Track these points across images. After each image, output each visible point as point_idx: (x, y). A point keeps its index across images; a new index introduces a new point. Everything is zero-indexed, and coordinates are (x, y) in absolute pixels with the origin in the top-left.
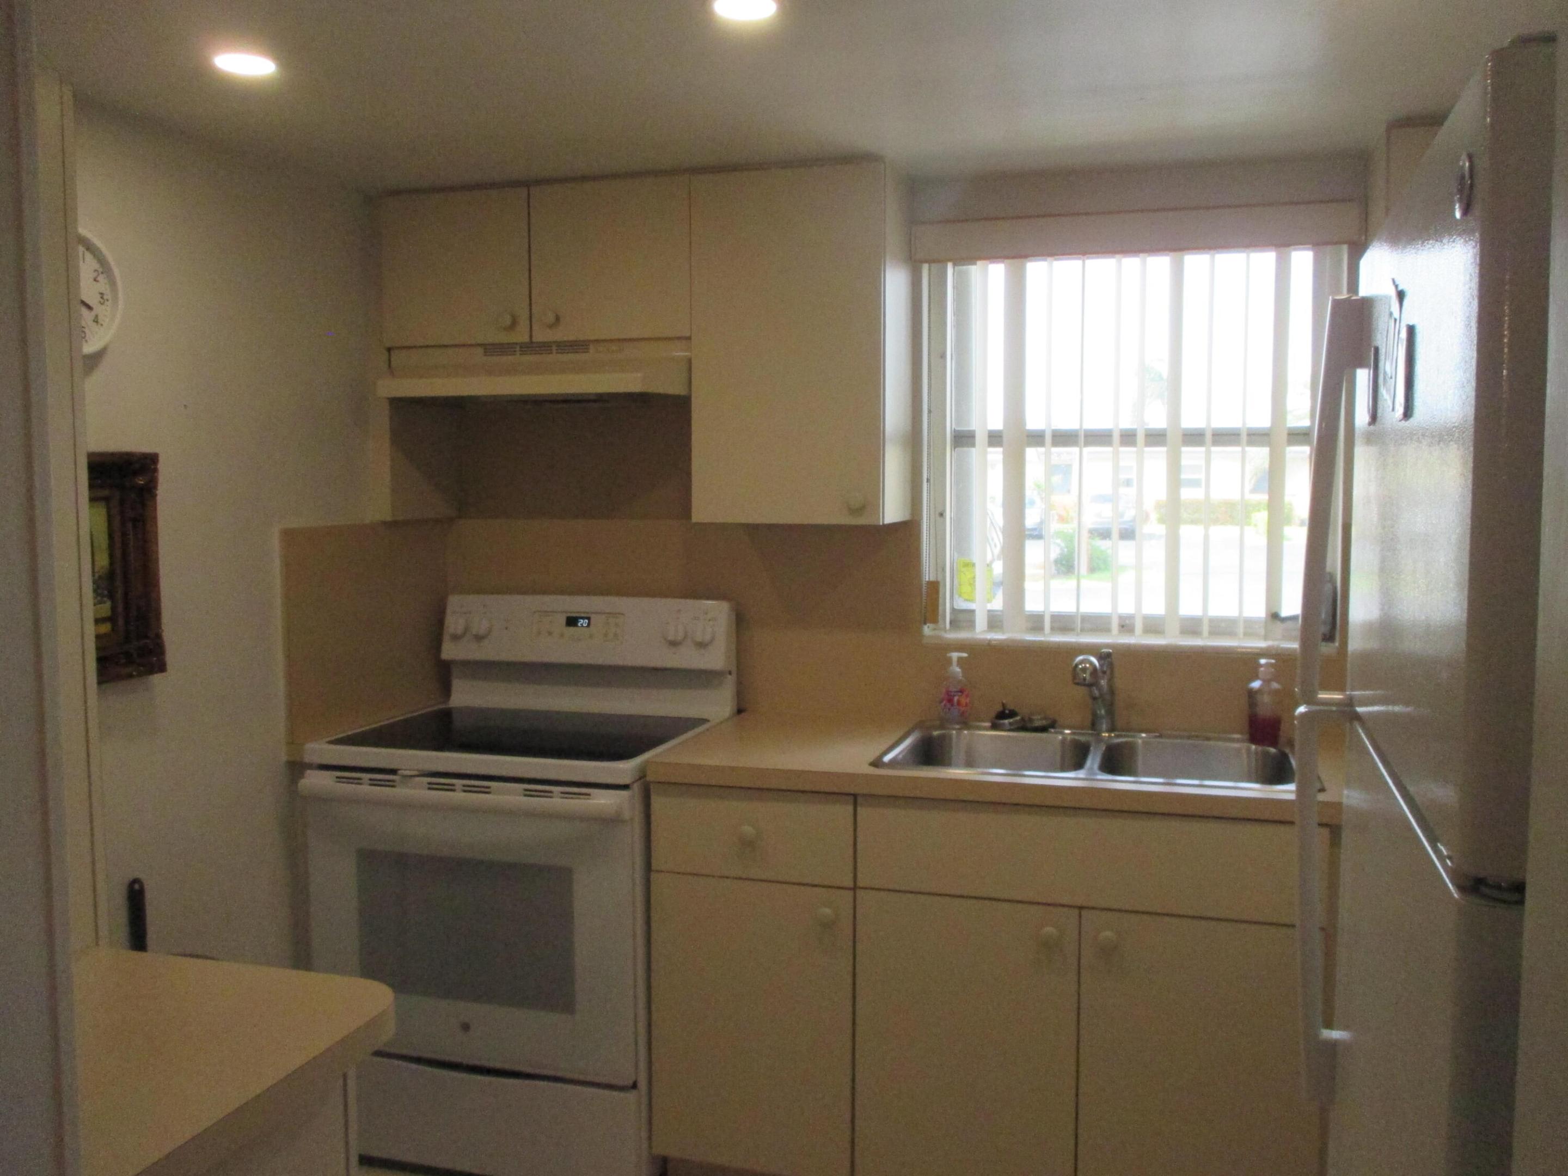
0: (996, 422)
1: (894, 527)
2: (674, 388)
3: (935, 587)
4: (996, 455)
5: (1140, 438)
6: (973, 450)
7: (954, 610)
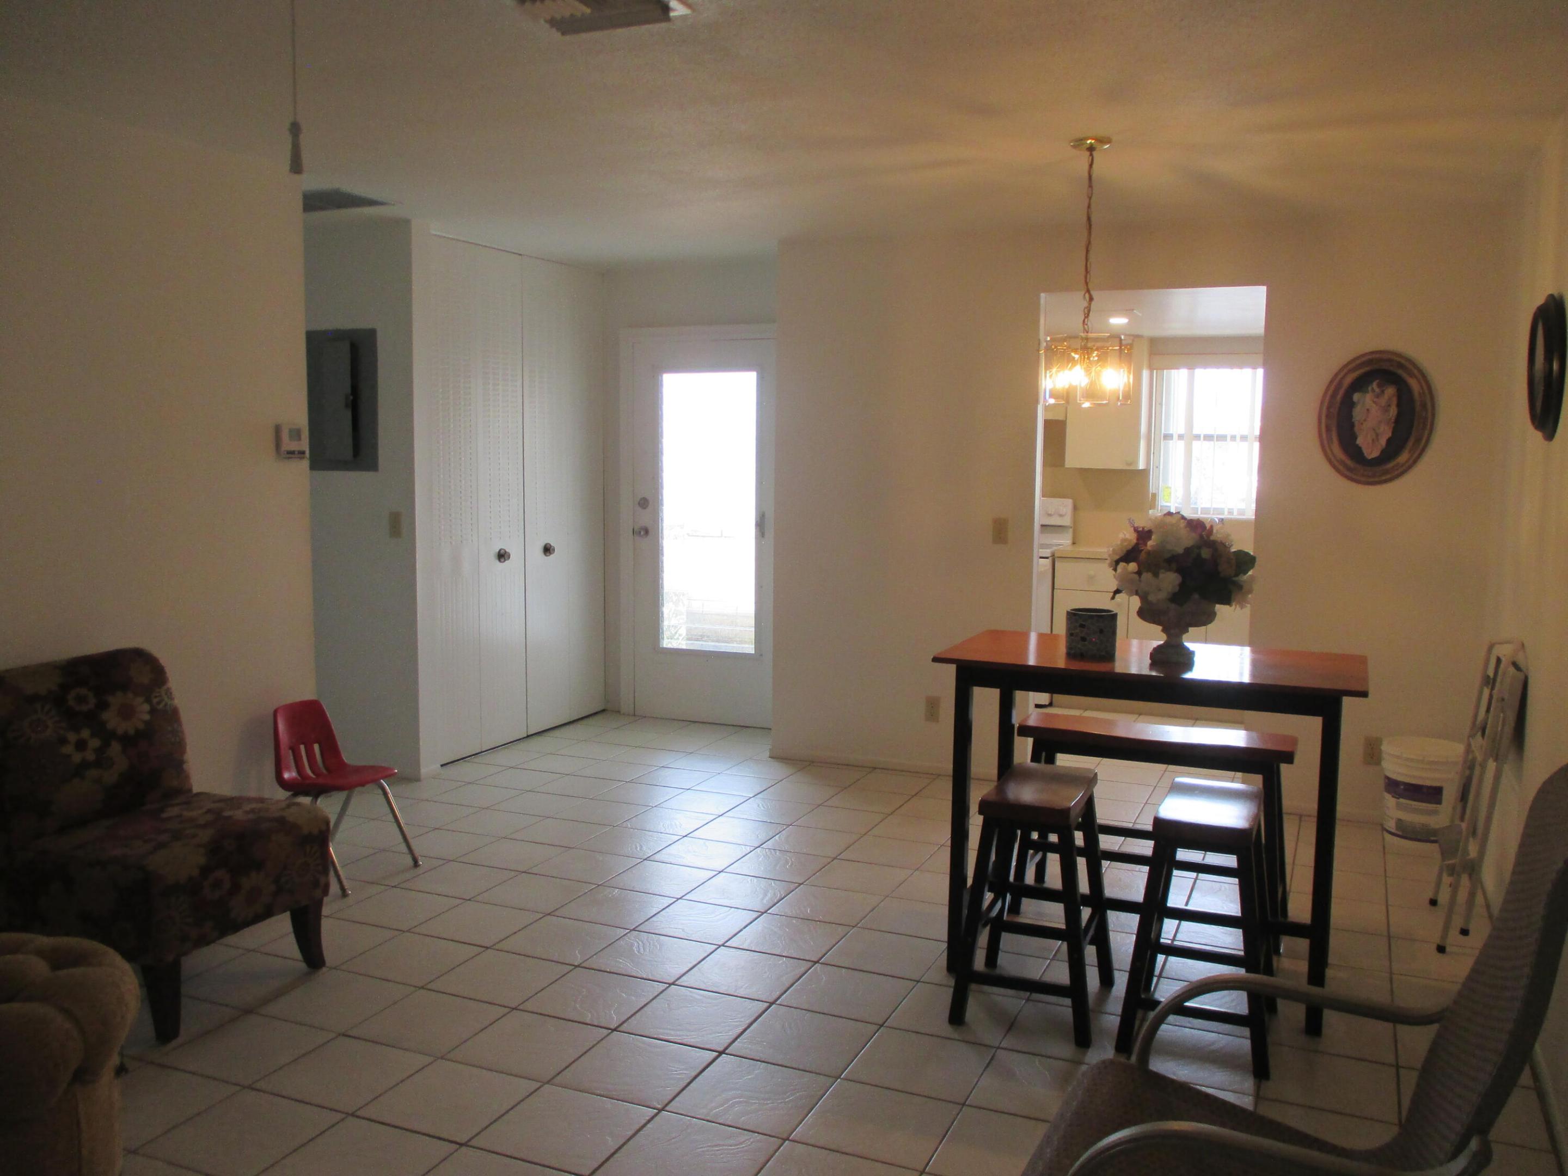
0: (1182, 430)
1: (1141, 470)
2: (1061, 418)
3: (1154, 495)
4: (1181, 444)
5: (1238, 438)
6: (1171, 442)
7: (1161, 506)
